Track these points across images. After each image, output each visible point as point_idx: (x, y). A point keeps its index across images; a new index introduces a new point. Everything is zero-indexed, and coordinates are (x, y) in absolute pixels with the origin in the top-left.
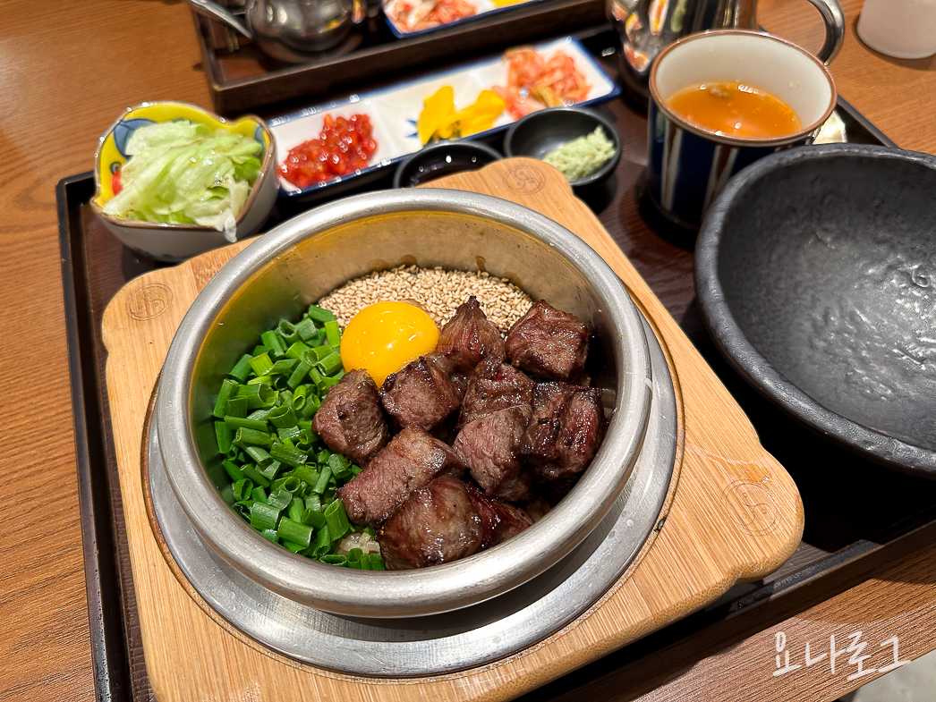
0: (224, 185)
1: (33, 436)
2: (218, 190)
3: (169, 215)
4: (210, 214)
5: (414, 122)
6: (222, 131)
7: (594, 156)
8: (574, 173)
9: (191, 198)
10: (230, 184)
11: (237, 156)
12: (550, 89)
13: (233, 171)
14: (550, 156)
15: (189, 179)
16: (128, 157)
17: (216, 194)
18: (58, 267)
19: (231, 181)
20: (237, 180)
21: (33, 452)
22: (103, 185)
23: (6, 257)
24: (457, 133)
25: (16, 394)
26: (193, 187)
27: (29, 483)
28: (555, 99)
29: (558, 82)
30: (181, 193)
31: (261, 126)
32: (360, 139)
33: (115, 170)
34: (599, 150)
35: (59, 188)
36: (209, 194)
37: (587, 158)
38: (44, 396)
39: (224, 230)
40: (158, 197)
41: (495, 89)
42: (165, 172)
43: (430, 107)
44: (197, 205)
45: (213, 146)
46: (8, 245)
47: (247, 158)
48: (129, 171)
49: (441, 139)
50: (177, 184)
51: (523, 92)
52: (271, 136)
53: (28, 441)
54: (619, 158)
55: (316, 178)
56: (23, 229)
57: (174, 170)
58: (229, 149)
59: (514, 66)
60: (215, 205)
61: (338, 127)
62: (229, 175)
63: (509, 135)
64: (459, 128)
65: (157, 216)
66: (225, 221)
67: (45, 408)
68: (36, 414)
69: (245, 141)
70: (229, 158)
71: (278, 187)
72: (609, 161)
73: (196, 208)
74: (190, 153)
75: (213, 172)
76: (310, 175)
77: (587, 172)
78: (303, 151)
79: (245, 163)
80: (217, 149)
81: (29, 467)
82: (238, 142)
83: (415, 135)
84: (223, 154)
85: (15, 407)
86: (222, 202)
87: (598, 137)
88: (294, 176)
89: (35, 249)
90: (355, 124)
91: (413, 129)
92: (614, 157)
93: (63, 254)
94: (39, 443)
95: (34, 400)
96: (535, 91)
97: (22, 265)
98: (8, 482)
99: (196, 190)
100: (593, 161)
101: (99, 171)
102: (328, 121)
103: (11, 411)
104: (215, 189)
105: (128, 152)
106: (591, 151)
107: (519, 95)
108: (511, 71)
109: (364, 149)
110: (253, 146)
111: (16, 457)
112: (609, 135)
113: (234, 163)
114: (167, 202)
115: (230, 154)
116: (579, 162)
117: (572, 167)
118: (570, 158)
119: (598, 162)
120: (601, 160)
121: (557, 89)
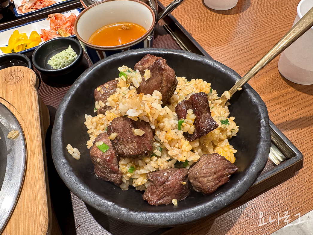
7: (68, 58)
8: (60, 65)
29: (68, 27)
34: (70, 55)
37: (64, 59)
54: (81, 58)
59: (52, 21)
63: (36, 50)
77: (67, 65)
87: (70, 50)
100: (68, 60)
106: (65, 56)
116: (61, 61)
117: (59, 63)
118: (58, 59)
119: (70, 60)
120: (71, 59)
121: (67, 30)
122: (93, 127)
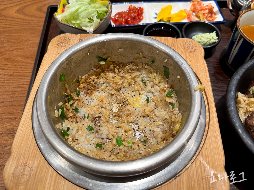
0: (93, 19)
1: (21, 77)
2: (91, 20)
3: (75, 23)
4: (87, 26)
5: (157, 14)
6: (98, 3)
7: (211, 40)
8: (203, 43)
9: (83, 20)
10: (95, 19)
11: (99, 11)
12: (203, 15)
13: (97, 15)
14: (196, 36)
15: (83, 14)
16: (69, 3)
17: (90, 21)
18: (41, 30)
19: (95, 18)
20: (97, 18)
21: (20, 81)
22: (60, 10)
23: (30, 24)
24: (169, 21)
25: (20, 63)
26: (84, 17)
27: (16, 89)
28: (203, 18)
29: (206, 13)
30: (80, 18)
31: (109, 3)
32: (138, 15)
33: (64, 6)
34: (213, 38)
35: (48, 8)
36: (88, 20)
37: (208, 40)
38: (27, 66)
39: (89, 32)
40: (74, 17)
41: (185, 11)
42: (77, 10)
43: (163, 11)
44: (84, 22)
45: (93, 6)
46: (31, 21)
47: (102, 12)
48: (68, 7)
49: (163, 21)
50: (80, 15)
51: (194, 14)
52: (111, 7)
53: (19, 77)
54: (219, 42)
55: (121, 23)
56: (36, 17)
57: (80, 10)
58: (98, 8)
59: (194, 5)
60: (89, 24)
61: (133, 10)
62: (96, 16)
63: (185, 26)
64: (170, 19)
65: (72, 23)
66: (91, 29)
67: (26, 69)
68: (24, 70)
69: (103, 7)
70: (97, 11)
71: (109, 23)
72: (215, 42)
73: (83, 23)
74: (86, 6)
75: (91, 14)
76: (120, 22)
77: (207, 44)
78: (120, 14)
79: (101, 13)
80: (94, 7)
81: (17, 85)
82: (101, 7)
83: (156, 18)
84: (95, 9)
85: (19, 67)
86: (91, 24)
87: (214, 34)
88: (115, 21)
89: (38, 24)
90: (138, 10)
91: (155, 16)
92: (217, 42)
93: (44, 27)
94: (22, 79)
95: (24, 66)
96: (198, 14)
97: (33, 27)
98: (11, 87)
99: (85, 18)
100: (210, 41)
101: (59, 5)
102: (131, 7)
103: (17, 68)
104: (90, 19)
105: (69, 2)
106: (210, 38)
107: (192, 14)
108: (192, 6)
109: (139, 18)
110: (105, 9)
111: (15, 81)
112: (217, 35)
113: (98, 12)
114: (76, 19)
115: (98, 10)
116: (205, 40)
117: (202, 41)
118: (203, 38)
119: (211, 42)
120: (213, 42)
121: (205, 15)
122: (245, 103)
